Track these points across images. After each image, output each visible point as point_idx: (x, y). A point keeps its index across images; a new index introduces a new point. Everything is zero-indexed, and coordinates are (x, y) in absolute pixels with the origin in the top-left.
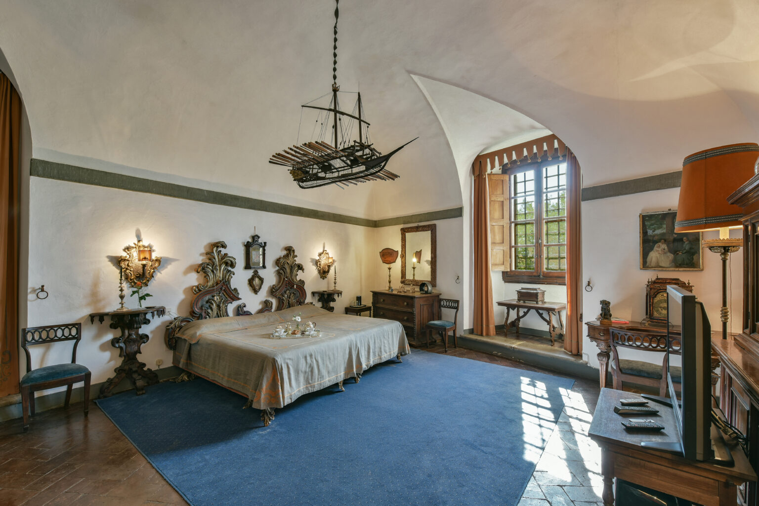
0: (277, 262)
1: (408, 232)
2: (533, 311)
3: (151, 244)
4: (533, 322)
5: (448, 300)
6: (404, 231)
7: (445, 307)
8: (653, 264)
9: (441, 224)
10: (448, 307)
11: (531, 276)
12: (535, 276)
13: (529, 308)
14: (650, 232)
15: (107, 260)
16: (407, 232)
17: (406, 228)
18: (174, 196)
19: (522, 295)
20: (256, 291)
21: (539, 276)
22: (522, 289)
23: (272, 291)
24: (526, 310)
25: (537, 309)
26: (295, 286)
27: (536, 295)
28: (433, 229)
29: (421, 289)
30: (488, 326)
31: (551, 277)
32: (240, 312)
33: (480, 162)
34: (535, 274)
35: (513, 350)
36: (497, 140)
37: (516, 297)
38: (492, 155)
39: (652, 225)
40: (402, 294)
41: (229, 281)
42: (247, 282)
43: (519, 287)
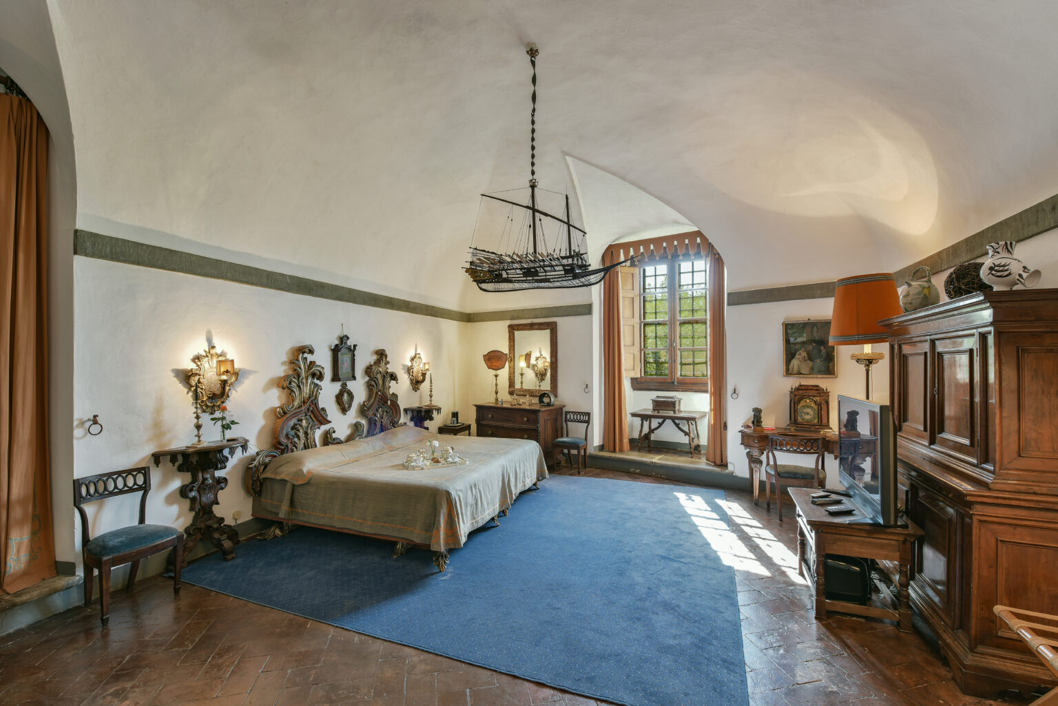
0: (368, 371)
1: (518, 330)
2: (668, 422)
3: (225, 351)
4: (669, 433)
5: (575, 413)
6: (512, 329)
7: (572, 421)
8: (795, 371)
9: (563, 323)
10: (578, 422)
11: (664, 383)
12: (668, 383)
13: (665, 418)
14: (792, 340)
15: (172, 375)
16: (516, 330)
17: (516, 325)
18: (252, 284)
19: (658, 405)
20: (344, 410)
21: (673, 383)
22: (658, 397)
23: (363, 411)
24: (661, 420)
25: (673, 419)
26: (389, 402)
27: (673, 404)
28: (553, 327)
29: (541, 401)
30: (621, 440)
31: (686, 384)
32: (328, 440)
33: (612, 252)
34: (669, 380)
35: (654, 465)
36: (634, 231)
37: (650, 406)
38: (626, 246)
39: (795, 333)
40: (517, 407)
41: (316, 398)
42: (334, 399)
43: (654, 395)
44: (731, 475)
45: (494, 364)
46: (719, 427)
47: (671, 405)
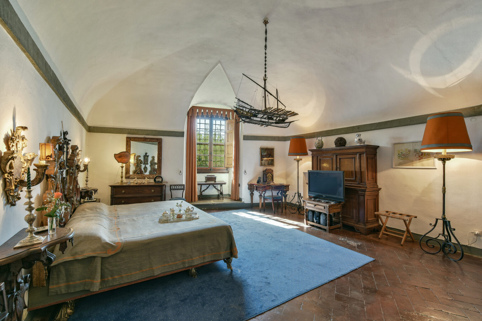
1: (134, 140)
2: (211, 186)
4: (212, 191)
6: (129, 140)
7: (174, 190)
9: (166, 140)
10: (175, 189)
11: (206, 170)
12: (208, 170)
13: (210, 184)
16: (132, 140)
17: (133, 138)
19: (208, 179)
21: (211, 170)
22: (208, 176)
24: (208, 186)
25: (213, 184)
26: (78, 186)
27: (215, 178)
28: (159, 141)
29: (155, 180)
30: (195, 196)
31: (215, 170)
33: (193, 109)
34: (209, 169)
36: (206, 102)
37: (204, 180)
38: (200, 108)
40: (142, 184)
43: (206, 175)
44: (243, 203)
45: (124, 160)
46: (236, 186)
47: (214, 179)
